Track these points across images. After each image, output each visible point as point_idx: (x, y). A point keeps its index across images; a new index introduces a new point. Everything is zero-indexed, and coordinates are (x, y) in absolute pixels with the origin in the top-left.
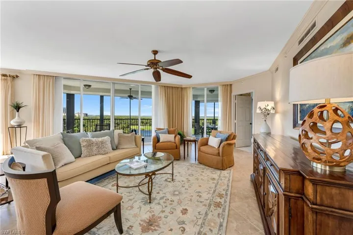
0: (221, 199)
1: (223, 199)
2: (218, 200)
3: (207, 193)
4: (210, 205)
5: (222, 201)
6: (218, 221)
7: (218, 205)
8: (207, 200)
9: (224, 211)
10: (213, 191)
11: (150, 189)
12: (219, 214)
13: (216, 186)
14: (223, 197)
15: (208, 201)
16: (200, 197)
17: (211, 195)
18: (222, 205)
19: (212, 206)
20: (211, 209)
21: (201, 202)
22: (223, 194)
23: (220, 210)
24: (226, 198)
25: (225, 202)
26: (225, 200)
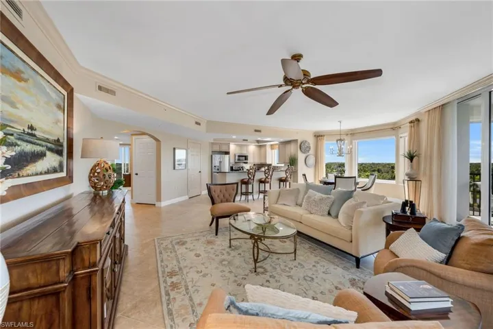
0: (173, 282)
1: (169, 284)
2: (174, 279)
3: (195, 280)
4: (180, 269)
5: (169, 281)
6: (166, 263)
7: (172, 274)
8: (187, 273)
9: (163, 272)
10: (190, 288)
11: (256, 255)
12: (167, 267)
13: (191, 299)
14: (171, 286)
15: (185, 273)
16: (198, 272)
17: (188, 280)
18: (168, 276)
19: (177, 269)
20: (177, 267)
21: (191, 268)
22: (172, 290)
23: (168, 270)
24: (165, 287)
25: (165, 281)
26: (166, 283)
